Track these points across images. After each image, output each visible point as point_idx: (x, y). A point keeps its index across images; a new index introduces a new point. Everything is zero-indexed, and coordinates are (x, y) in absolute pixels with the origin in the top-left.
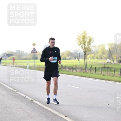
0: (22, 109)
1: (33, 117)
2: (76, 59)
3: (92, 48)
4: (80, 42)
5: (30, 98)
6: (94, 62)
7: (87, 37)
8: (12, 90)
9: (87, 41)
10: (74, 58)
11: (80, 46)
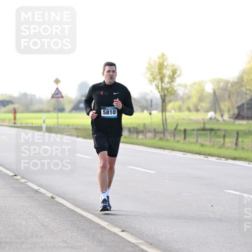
0: (32, 216)
1: (55, 231)
2: (145, 111)
3: (178, 89)
4: (154, 75)
5: (48, 193)
6: (181, 117)
7: (167, 65)
8: (10, 176)
9: (168, 74)
10: (139, 109)
11: (152, 85)
